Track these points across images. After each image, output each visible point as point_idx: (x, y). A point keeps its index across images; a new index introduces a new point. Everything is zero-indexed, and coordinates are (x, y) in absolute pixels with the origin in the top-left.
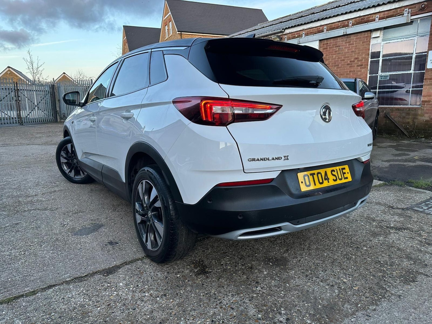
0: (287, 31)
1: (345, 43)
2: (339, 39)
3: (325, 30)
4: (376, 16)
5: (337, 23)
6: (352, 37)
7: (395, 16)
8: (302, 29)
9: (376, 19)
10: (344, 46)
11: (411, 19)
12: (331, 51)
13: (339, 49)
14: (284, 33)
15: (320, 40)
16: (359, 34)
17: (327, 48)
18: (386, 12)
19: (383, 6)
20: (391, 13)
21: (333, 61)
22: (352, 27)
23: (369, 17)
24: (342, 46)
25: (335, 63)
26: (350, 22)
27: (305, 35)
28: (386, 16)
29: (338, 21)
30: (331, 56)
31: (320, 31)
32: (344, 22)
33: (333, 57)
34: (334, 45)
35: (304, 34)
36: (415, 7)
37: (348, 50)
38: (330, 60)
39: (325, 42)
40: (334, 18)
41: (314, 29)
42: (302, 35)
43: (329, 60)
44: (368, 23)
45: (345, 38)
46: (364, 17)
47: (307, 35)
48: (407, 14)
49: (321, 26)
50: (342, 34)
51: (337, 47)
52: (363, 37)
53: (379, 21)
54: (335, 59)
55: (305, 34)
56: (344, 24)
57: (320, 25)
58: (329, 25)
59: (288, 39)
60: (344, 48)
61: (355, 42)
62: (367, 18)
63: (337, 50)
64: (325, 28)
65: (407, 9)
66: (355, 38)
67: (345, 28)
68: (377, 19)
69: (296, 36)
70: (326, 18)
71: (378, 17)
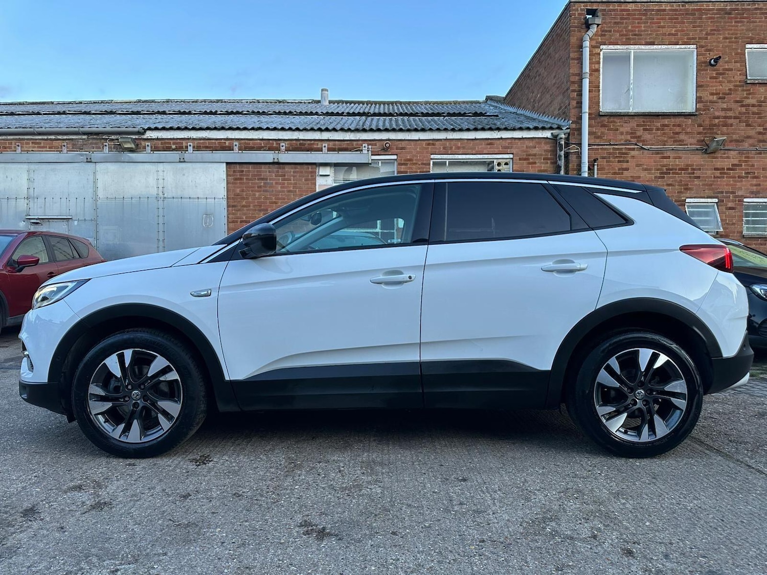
0: (150, 134)
1: (275, 176)
2: (263, 168)
3: (236, 149)
4: (323, 145)
5: (259, 141)
6: (287, 168)
7: (351, 151)
8: (186, 137)
9: (323, 148)
10: (274, 180)
11: (372, 160)
12: (250, 184)
13: (264, 183)
14: (145, 137)
15: (227, 163)
16: (299, 167)
17: (241, 179)
18: (337, 142)
19: (333, 132)
20: (344, 145)
21: (256, 201)
22: (285, 153)
23: (313, 144)
24: (270, 180)
25: (260, 206)
26: (281, 144)
27: (194, 149)
28: (337, 147)
29: (261, 138)
30: (250, 192)
31: (226, 147)
32: (271, 142)
33: (255, 195)
34: (255, 175)
35: (192, 147)
36: (376, 145)
37: (281, 188)
38: (250, 200)
39: (238, 168)
40: (252, 132)
41: (213, 141)
42: (187, 147)
43: (248, 198)
44: (312, 152)
45: (274, 168)
46: (304, 142)
47: (197, 148)
48: (366, 152)
49: (227, 139)
50: (272, 161)
51: (263, 179)
52: (306, 172)
53: (328, 152)
54: (259, 198)
55: (194, 147)
56: (273, 146)
57: (225, 137)
58: (243, 141)
59: (153, 149)
60: (274, 183)
61: (292, 177)
62: (308, 144)
63: (262, 184)
64: (236, 145)
65: (366, 145)
66: (292, 170)
67: (273, 152)
68: (325, 150)
69: (174, 147)
70: (238, 129)
71: (327, 146)
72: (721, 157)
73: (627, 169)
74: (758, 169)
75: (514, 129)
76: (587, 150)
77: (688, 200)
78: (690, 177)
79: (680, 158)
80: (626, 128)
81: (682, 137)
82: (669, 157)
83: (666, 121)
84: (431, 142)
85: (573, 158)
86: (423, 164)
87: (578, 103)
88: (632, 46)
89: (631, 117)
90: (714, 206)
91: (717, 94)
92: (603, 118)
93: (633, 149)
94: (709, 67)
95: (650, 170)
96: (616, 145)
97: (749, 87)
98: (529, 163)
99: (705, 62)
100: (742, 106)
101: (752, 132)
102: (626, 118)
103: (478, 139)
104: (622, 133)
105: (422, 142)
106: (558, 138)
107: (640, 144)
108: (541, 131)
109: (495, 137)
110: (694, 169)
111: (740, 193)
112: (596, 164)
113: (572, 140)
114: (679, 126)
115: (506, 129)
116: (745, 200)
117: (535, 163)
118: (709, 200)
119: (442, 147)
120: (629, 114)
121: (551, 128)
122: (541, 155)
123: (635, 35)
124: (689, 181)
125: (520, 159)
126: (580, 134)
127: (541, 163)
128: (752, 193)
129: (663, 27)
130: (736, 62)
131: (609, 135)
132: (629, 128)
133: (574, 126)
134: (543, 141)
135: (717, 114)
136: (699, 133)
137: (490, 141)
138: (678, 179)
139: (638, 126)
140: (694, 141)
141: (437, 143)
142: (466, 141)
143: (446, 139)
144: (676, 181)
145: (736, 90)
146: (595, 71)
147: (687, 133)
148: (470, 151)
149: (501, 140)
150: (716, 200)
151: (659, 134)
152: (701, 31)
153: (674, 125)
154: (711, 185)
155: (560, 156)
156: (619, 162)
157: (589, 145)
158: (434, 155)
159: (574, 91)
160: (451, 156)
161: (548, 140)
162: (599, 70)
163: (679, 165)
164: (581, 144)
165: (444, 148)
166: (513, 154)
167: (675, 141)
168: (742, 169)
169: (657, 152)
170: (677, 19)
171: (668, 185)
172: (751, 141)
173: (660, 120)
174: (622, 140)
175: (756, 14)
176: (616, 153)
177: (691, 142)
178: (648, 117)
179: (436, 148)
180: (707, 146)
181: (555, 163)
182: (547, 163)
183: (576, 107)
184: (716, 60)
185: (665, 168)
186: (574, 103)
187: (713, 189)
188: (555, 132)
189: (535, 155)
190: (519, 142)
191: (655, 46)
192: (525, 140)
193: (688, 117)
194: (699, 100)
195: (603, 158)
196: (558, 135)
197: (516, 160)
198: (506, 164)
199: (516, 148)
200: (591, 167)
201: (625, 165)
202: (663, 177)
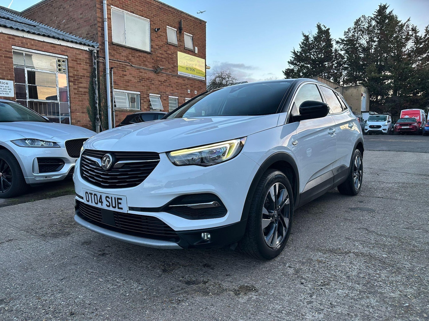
72: (161, 76)
73: (126, 75)
74: (172, 83)
75: (68, 41)
76: (109, 62)
77: (150, 94)
78: (150, 83)
79: (146, 73)
80: (124, 54)
81: (147, 63)
82: (142, 72)
83: (140, 54)
84: (11, 36)
85: (101, 65)
86: (6, 51)
87: (102, 34)
88: (125, 11)
89: (126, 48)
90: (159, 98)
91: (158, 46)
92: (114, 46)
93: (128, 65)
94: (155, 32)
95: (135, 77)
96: (121, 62)
97: (169, 46)
98: (78, 64)
99: (153, 29)
100: (167, 54)
101: (170, 67)
102: (124, 48)
103: (45, 42)
104: (123, 56)
105: (4, 35)
106: (93, 52)
107: (131, 63)
108: (83, 46)
109: (56, 43)
110: (151, 80)
111: (167, 93)
112: (112, 70)
113: (100, 55)
114: (145, 57)
115: (63, 40)
116: (169, 96)
117: (81, 64)
118: (157, 95)
119: (20, 42)
120: (126, 47)
121: (89, 45)
122: (84, 60)
123: (126, 5)
124: (150, 85)
125: (72, 60)
126: (104, 52)
127: (84, 65)
128: (171, 93)
129: (137, 6)
130: (164, 32)
131: (117, 56)
132: (126, 54)
133: (100, 47)
134: (84, 52)
135: (159, 55)
136: (153, 63)
137: (53, 45)
138: (146, 84)
139: (129, 53)
140: (151, 66)
141: (16, 38)
142: (37, 41)
143: (23, 37)
144: (145, 84)
145: (164, 46)
146: (109, 19)
147: (148, 62)
148: (40, 49)
149: (60, 46)
150: (159, 95)
151: (138, 60)
152: (151, 13)
153: (143, 57)
154: (158, 88)
155: (95, 63)
156: (122, 71)
157: (109, 59)
158: (15, 47)
159: (99, 27)
160: (27, 49)
161: (87, 52)
162: (111, 19)
163: (145, 77)
164: (105, 58)
165: (22, 43)
166: (67, 56)
167: (144, 65)
168: (168, 83)
169: (138, 69)
170: (142, 3)
171: (143, 86)
172: (170, 70)
173: (138, 53)
174: (122, 59)
175: (169, 12)
176: (120, 66)
177: (150, 67)
178: (133, 50)
179: (15, 42)
180: (157, 70)
181: (91, 66)
182: (87, 65)
183: (101, 37)
184: (158, 29)
185: (141, 77)
186: (100, 34)
187: (158, 90)
188: (91, 48)
189: (80, 59)
190: (71, 50)
191: (134, 14)
192: (74, 49)
193: (148, 54)
194: (152, 47)
195: (115, 67)
196: (93, 50)
197: (70, 60)
198: (63, 61)
199: (69, 53)
200: (110, 72)
201: (125, 73)
202: (141, 82)
